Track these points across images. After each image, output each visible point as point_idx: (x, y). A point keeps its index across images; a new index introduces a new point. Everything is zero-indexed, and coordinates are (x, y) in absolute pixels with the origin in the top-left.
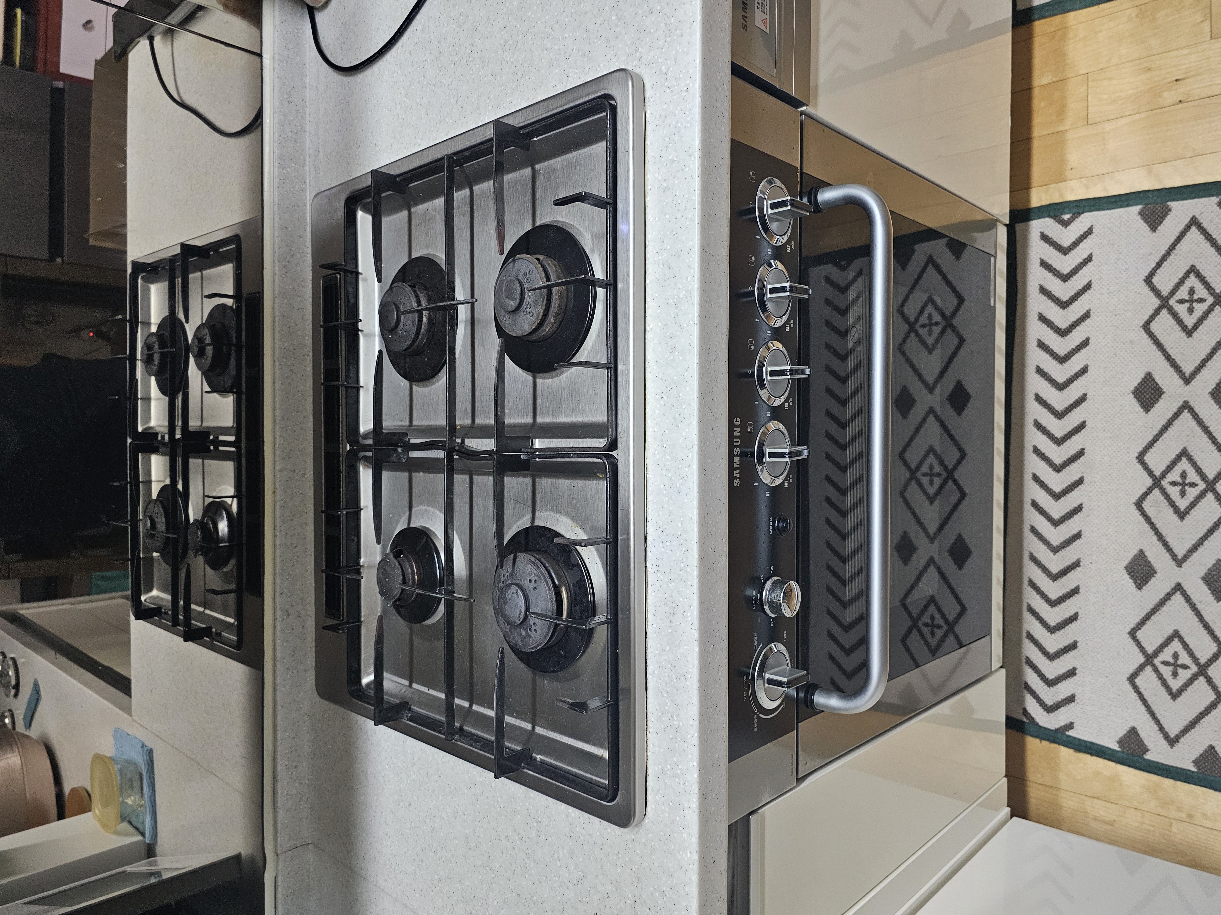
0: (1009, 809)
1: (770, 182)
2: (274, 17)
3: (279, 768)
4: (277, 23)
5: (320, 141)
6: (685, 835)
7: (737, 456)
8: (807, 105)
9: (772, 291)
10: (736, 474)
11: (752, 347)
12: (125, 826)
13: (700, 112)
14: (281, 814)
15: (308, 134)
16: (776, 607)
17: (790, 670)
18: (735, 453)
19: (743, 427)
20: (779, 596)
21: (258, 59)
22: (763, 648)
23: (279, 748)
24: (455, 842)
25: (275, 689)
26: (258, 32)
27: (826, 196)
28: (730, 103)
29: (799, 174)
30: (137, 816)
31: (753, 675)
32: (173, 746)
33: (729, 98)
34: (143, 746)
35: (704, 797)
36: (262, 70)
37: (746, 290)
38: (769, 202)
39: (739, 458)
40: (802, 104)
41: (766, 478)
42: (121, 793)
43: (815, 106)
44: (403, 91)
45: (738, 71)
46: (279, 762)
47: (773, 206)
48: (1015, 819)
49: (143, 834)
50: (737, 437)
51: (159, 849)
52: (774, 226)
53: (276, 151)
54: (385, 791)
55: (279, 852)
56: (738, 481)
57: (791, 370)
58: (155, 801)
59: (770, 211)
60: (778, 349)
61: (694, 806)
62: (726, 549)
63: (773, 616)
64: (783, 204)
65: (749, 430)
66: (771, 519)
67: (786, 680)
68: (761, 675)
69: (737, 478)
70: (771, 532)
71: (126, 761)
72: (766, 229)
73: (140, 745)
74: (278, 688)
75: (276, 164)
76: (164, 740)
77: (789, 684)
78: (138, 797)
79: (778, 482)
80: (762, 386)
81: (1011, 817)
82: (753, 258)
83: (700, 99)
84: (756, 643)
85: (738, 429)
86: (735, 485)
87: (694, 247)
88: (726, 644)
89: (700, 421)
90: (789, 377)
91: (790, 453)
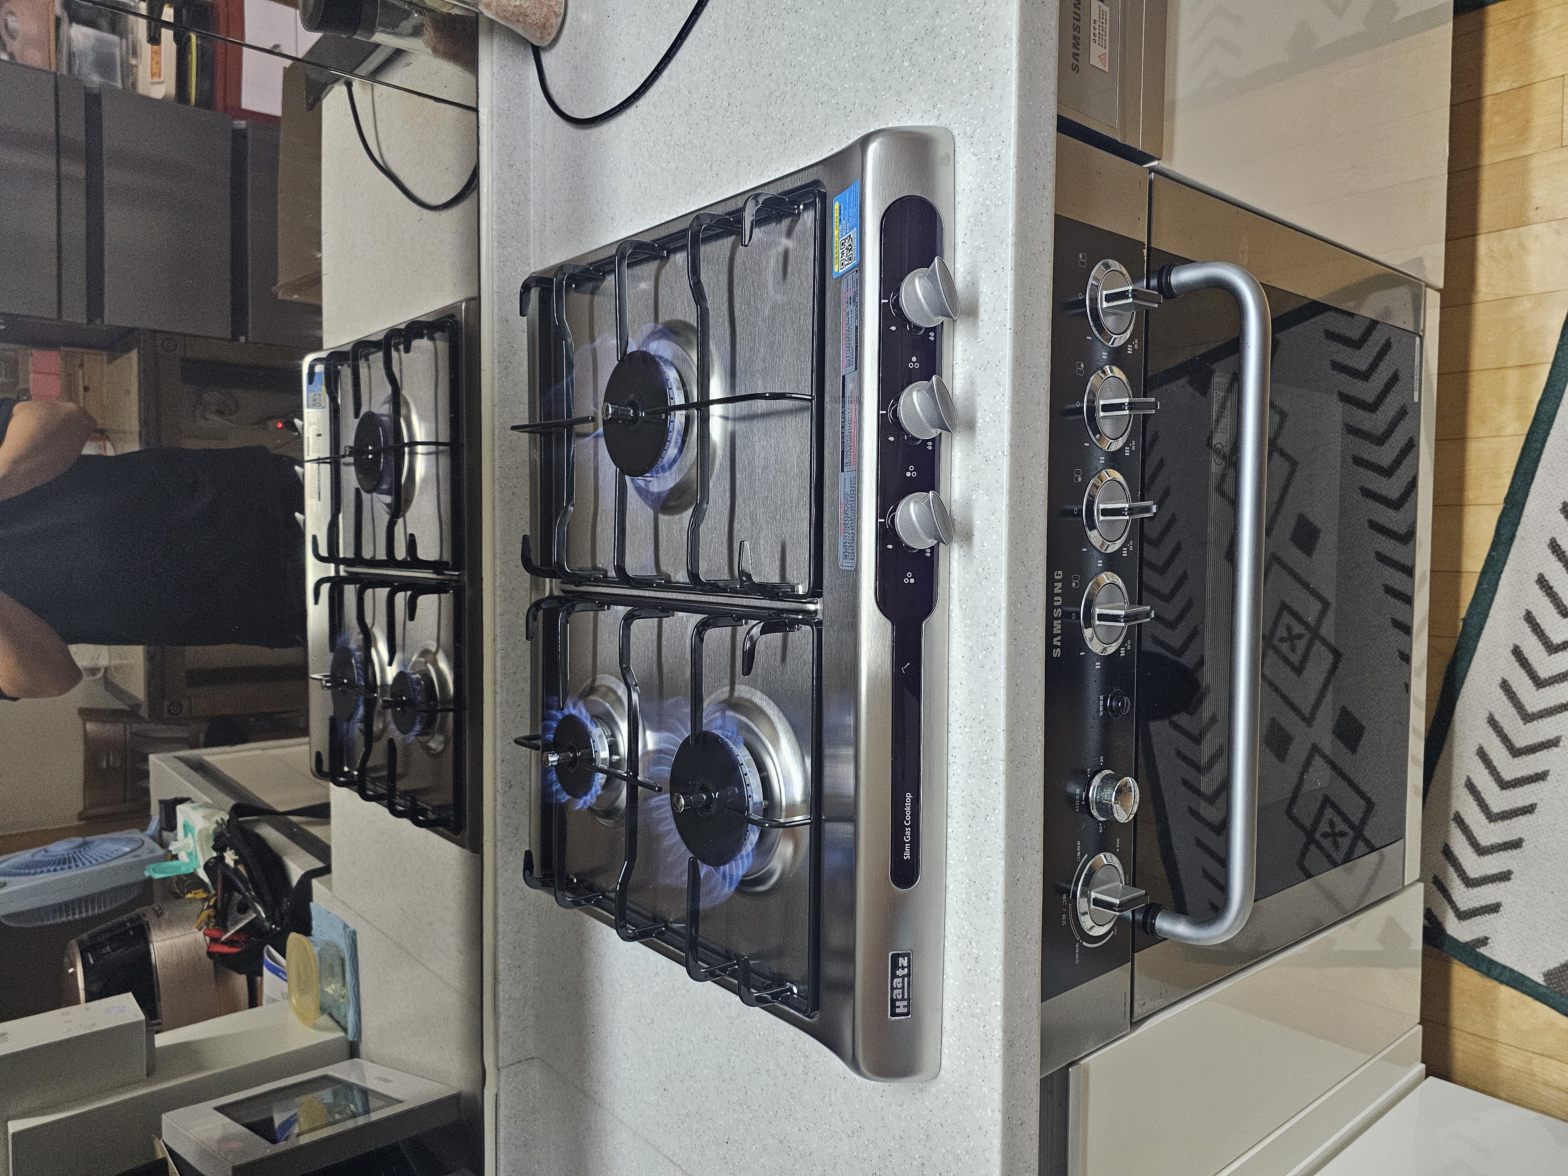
0: (1423, 1066)
1: (1107, 266)
2: (492, 62)
3: (501, 967)
4: (496, 69)
5: (547, 213)
6: (985, 1089)
7: (1057, 618)
8: (1159, 160)
9: (1106, 408)
10: (1056, 641)
11: (1080, 479)
12: (325, 1019)
13: (1015, 186)
14: (503, 1020)
15: (532, 203)
16: (1105, 809)
17: (1123, 887)
18: (1055, 616)
19: (1066, 581)
20: (1110, 795)
21: (472, 115)
22: (1088, 860)
23: (501, 943)
24: (706, 1071)
25: (495, 876)
26: (474, 79)
27: (1182, 276)
28: (1054, 170)
29: (1145, 251)
30: (339, 1008)
31: (1075, 893)
32: (379, 930)
33: (1054, 163)
34: (346, 926)
35: (1009, 1044)
36: (478, 128)
37: (1073, 406)
38: (1105, 293)
39: (1060, 622)
40: (1151, 159)
41: (1096, 647)
42: (321, 982)
43: (1170, 159)
44: (646, 153)
45: (1065, 126)
46: (501, 960)
47: (1109, 298)
48: (1431, 1079)
49: (345, 1030)
50: (1057, 595)
51: (363, 1048)
52: (1109, 322)
53: (495, 227)
54: (623, 1003)
55: (501, 1065)
56: (1059, 650)
57: (1129, 509)
58: (358, 992)
59: (1105, 305)
60: (1115, 480)
61: (997, 1054)
62: (1042, 738)
63: (1102, 819)
64: (1123, 295)
65: (1074, 585)
66: (1102, 697)
67: (1117, 901)
68: (1084, 894)
69: (1057, 647)
70: (1101, 714)
71: (327, 943)
72: (1101, 329)
73: (341, 926)
74: (499, 872)
75: (495, 244)
76: (368, 922)
77: (1122, 907)
78: (339, 985)
79: (1111, 649)
80: (1092, 527)
81: (1427, 1077)
82: (1082, 365)
83: (1015, 170)
84: (1079, 853)
85: (1060, 585)
86: (1055, 655)
87: (1005, 358)
88: (1040, 857)
89: (1010, 578)
90: (1127, 517)
91: (1126, 616)
